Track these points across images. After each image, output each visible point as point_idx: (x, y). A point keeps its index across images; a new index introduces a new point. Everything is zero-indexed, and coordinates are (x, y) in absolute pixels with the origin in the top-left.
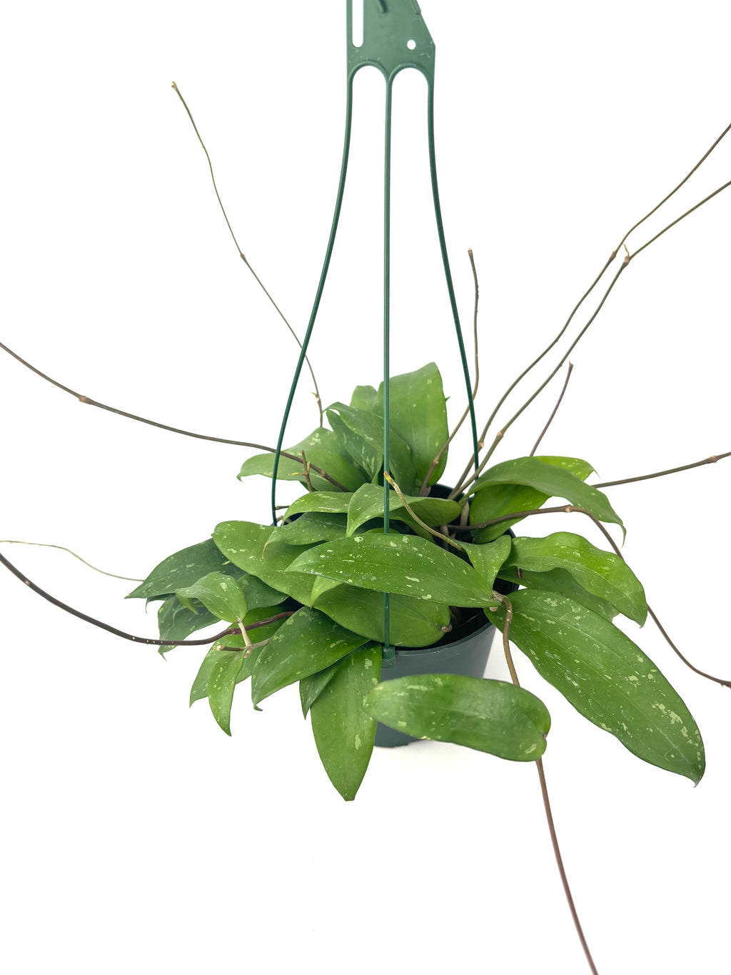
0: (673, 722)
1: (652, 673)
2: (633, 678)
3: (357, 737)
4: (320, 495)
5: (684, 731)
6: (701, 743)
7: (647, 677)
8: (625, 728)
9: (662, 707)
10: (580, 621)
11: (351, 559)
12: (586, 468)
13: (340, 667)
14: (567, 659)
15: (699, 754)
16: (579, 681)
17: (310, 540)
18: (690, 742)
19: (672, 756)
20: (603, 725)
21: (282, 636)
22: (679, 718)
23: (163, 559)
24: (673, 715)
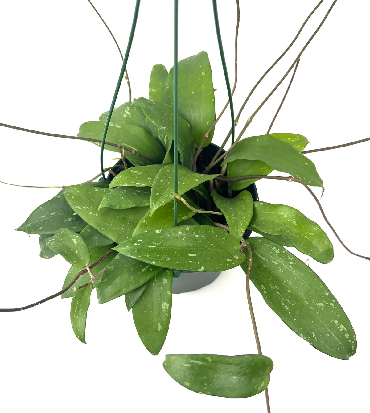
0: (341, 330)
1: (333, 302)
2: (321, 304)
3: (159, 324)
4: (132, 171)
5: (347, 336)
6: (356, 342)
7: (329, 304)
8: (314, 335)
9: (336, 322)
10: (292, 265)
11: (153, 245)
12: (303, 141)
13: (148, 284)
14: (283, 289)
15: (353, 347)
16: (289, 306)
17: (128, 205)
18: (350, 341)
19: (339, 349)
20: (301, 335)
21: (113, 267)
22: (345, 329)
23: (35, 207)
24: (342, 327)
